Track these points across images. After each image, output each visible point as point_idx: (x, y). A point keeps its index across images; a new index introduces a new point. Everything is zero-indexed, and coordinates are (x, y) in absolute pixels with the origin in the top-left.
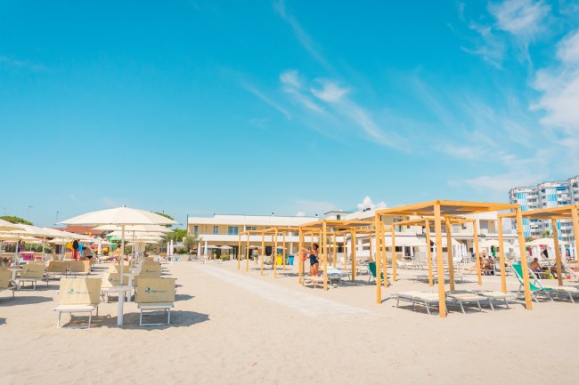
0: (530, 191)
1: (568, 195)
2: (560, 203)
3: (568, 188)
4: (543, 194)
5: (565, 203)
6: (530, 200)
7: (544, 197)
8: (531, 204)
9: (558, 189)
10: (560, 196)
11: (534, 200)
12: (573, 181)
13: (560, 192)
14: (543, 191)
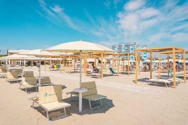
0: (118, 46)
1: (127, 48)
2: (125, 50)
3: (128, 46)
4: (121, 47)
5: (126, 50)
6: (118, 49)
7: (121, 48)
8: (118, 50)
9: (125, 46)
10: (125, 48)
11: (119, 49)
12: (129, 44)
13: (125, 47)
14: (121, 46)
